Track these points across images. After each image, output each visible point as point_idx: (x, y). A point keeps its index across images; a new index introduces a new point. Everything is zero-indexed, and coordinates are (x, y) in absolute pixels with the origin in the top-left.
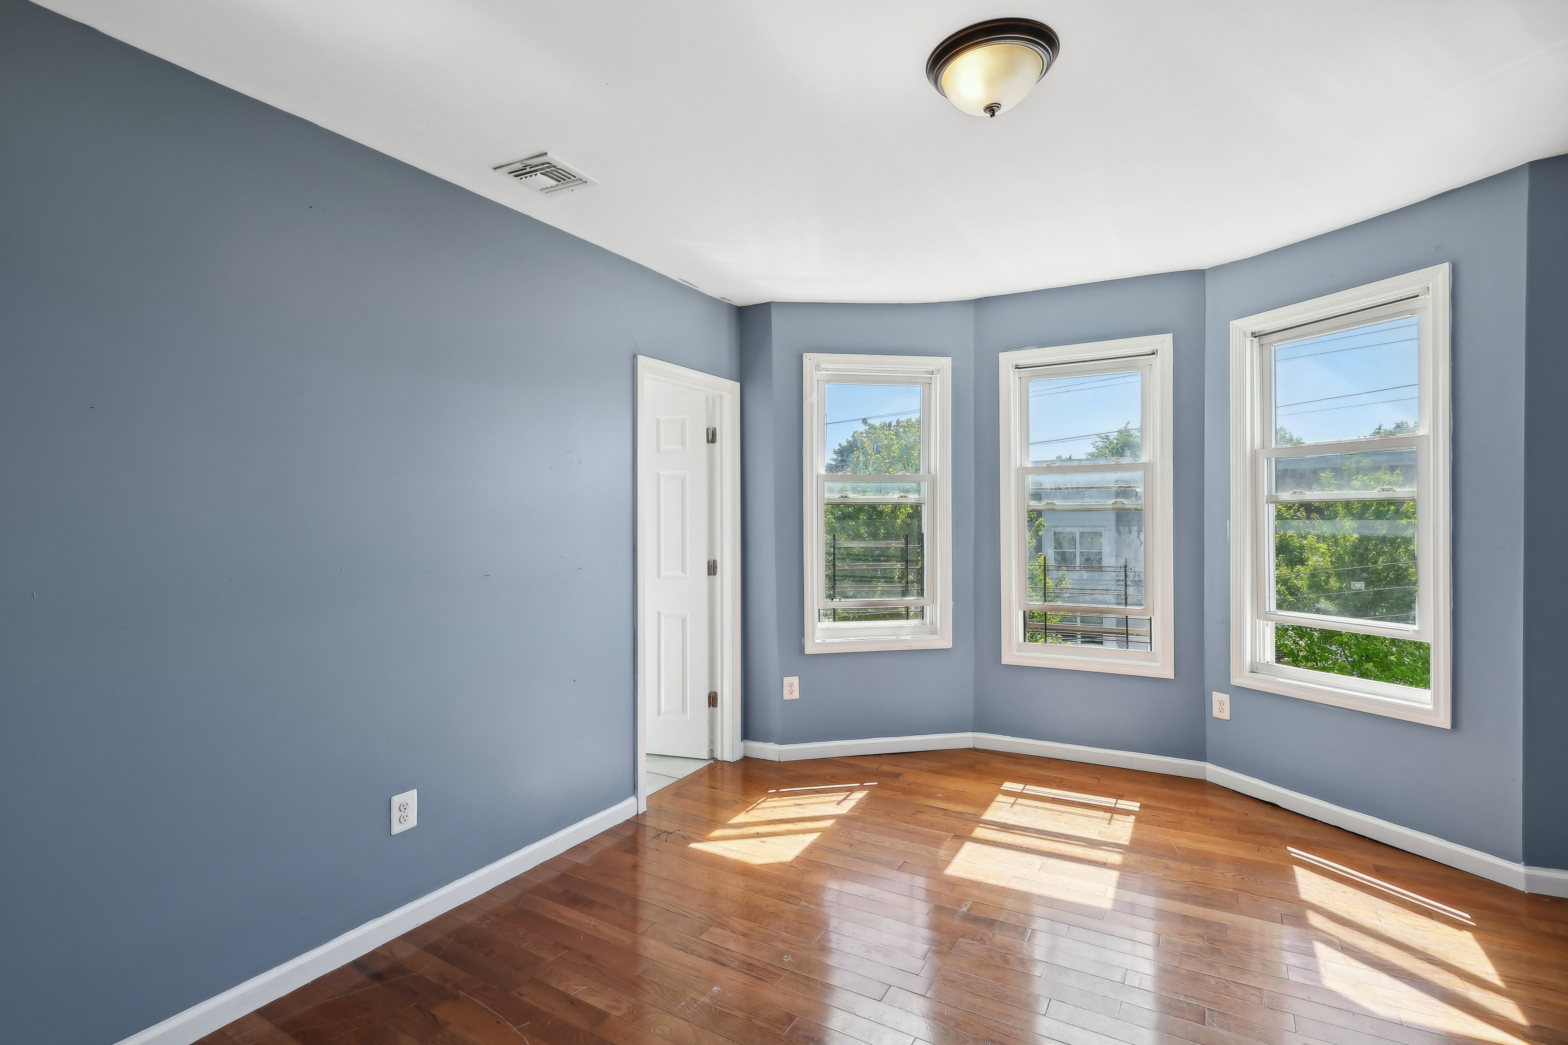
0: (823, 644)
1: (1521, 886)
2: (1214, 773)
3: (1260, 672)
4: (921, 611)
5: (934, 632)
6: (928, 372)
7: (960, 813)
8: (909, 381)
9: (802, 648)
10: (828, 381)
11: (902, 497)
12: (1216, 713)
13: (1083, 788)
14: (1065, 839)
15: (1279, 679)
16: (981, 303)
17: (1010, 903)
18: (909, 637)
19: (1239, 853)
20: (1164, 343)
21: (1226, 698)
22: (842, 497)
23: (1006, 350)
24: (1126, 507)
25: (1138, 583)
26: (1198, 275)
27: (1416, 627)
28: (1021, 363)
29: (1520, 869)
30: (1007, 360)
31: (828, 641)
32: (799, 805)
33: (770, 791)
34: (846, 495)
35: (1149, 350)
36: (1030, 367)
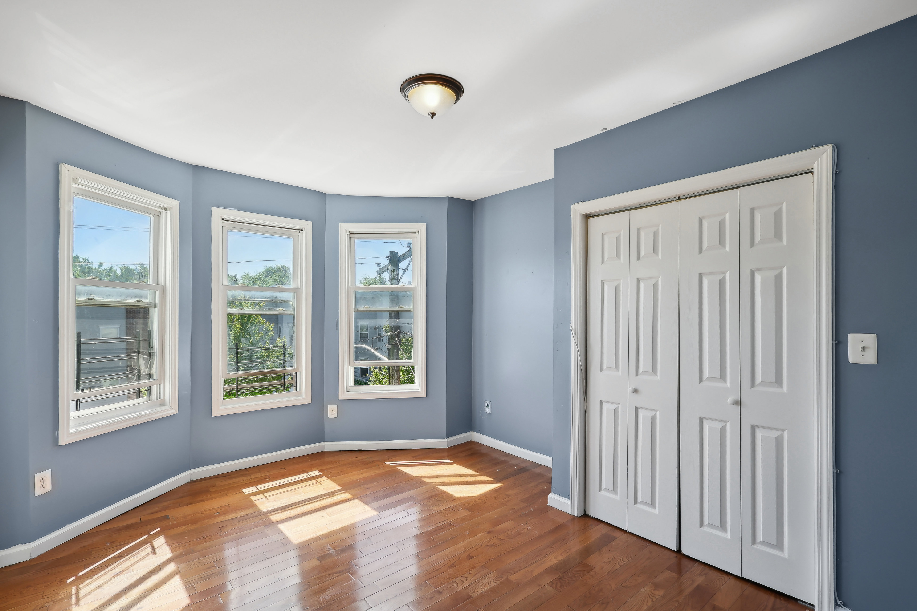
0: (79, 432)
1: (446, 446)
2: (329, 446)
3: (351, 391)
4: (148, 390)
5: (163, 404)
6: (160, 207)
7: (247, 515)
8: (147, 211)
9: (56, 440)
10: (78, 194)
11: (138, 301)
12: (330, 415)
13: (284, 475)
14: (315, 499)
15: (362, 392)
16: (197, 169)
17: (344, 535)
18: (148, 411)
19: (377, 472)
20: (308, 225)
21: (335, 407)
22: (89, 299)
23: (217, 206)
24: (285, 312)
25: (291, 355)
26: (322, 195)
27: (413, 361)
28: (226, 217)
29: (445, 440)
30: (217, 213)
31: (81, 428)
32: (122, 571)
33: (69, 581)
34: (93, 298)
35: (299, 227)
36: (232, 221)
